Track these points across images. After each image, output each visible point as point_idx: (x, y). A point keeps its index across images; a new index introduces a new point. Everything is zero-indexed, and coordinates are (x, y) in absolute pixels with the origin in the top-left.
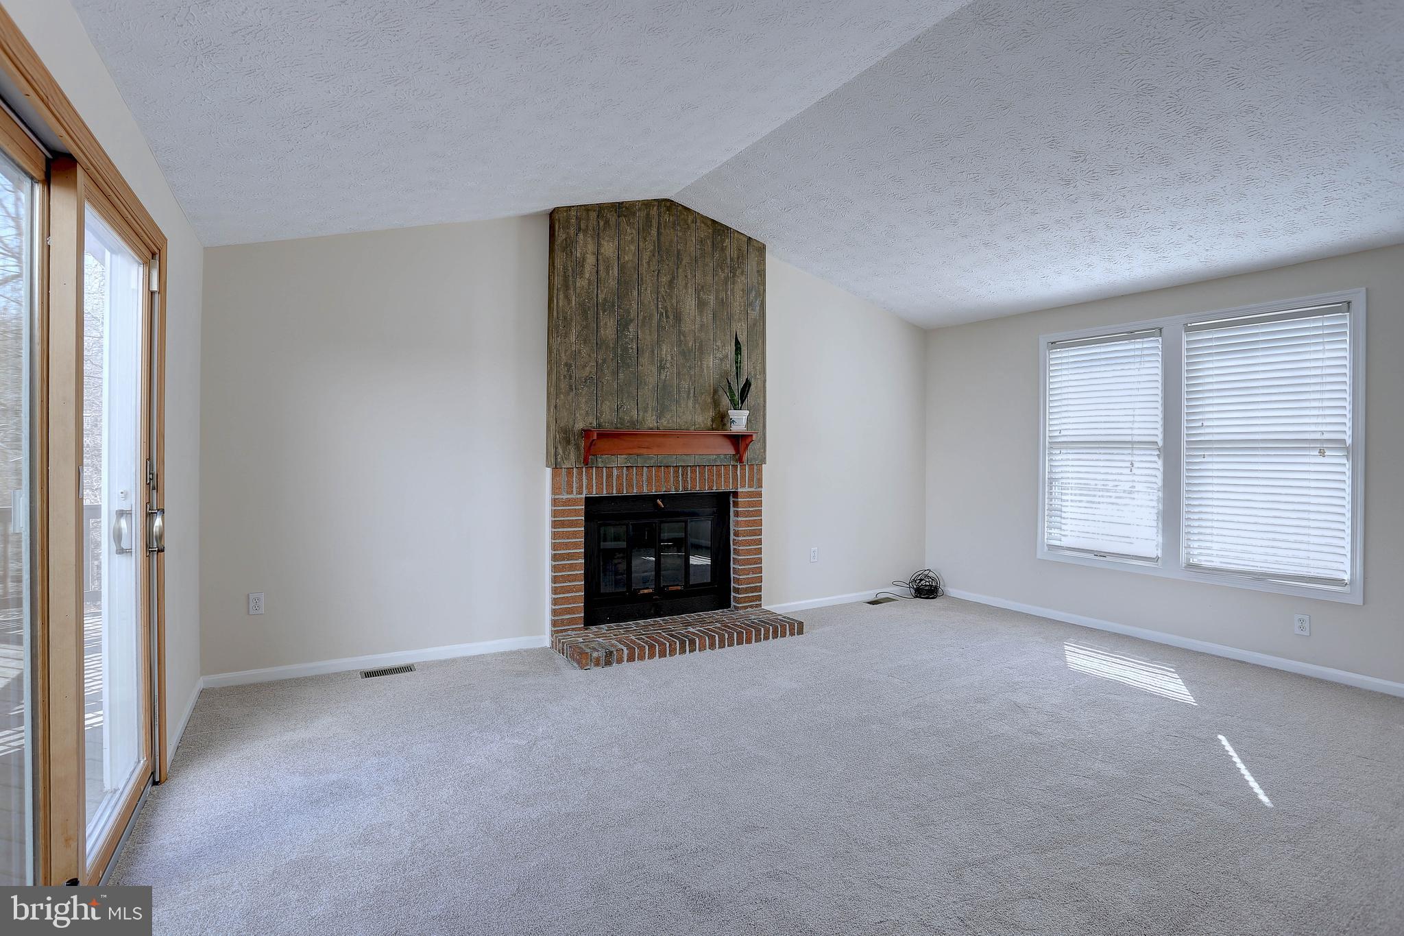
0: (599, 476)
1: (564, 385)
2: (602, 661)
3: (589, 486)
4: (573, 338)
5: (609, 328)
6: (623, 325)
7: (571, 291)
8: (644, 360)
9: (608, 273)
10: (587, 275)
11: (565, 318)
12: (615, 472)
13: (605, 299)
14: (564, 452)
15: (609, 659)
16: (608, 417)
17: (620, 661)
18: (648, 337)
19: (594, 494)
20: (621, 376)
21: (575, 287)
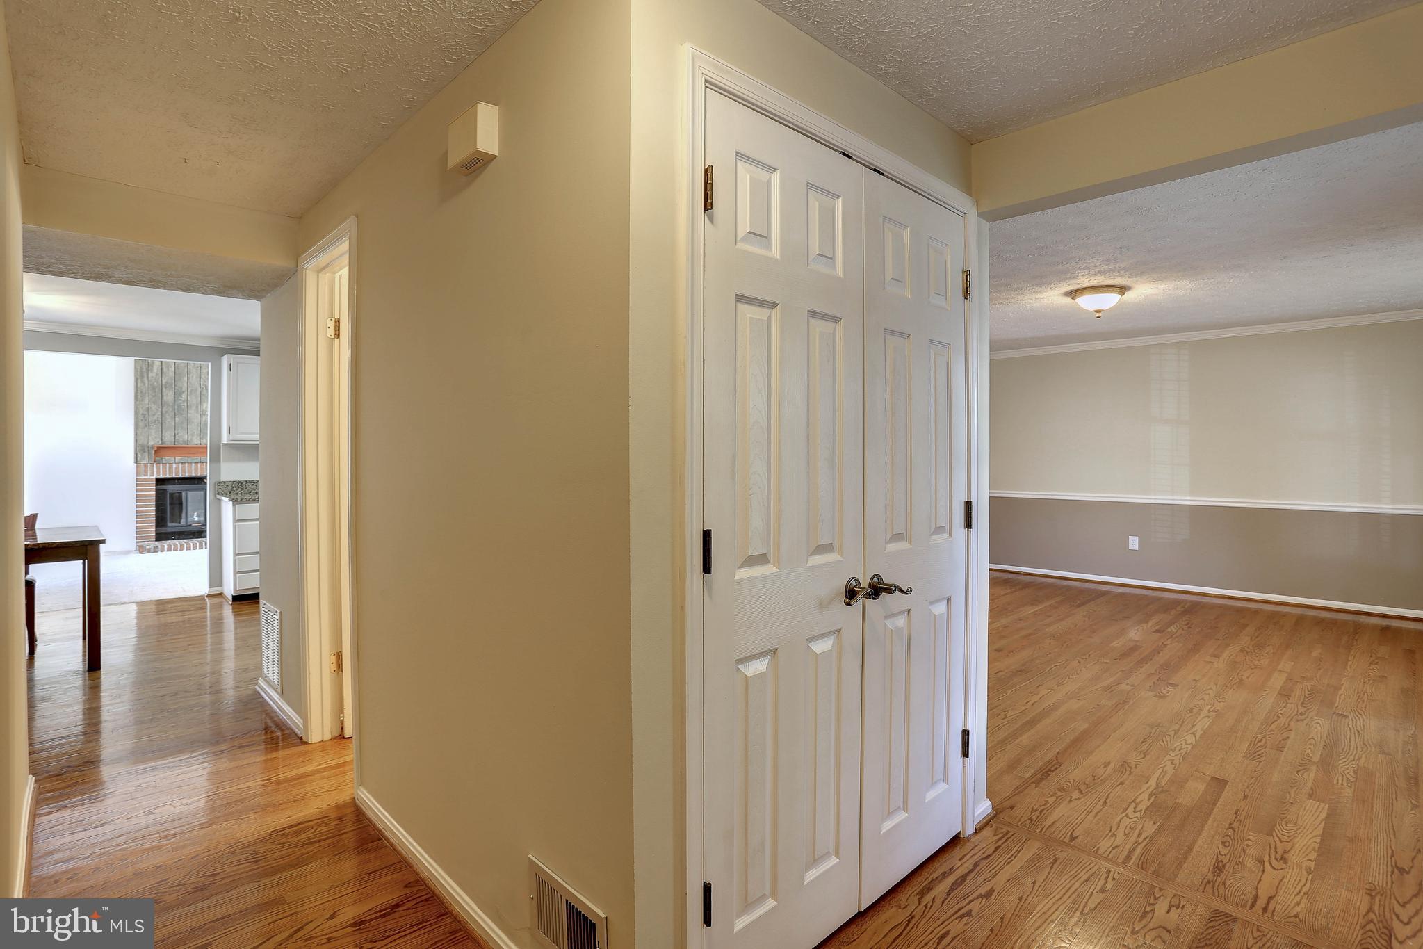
0: (164, 468)
1: (141, 424)
2: (152, 550)
3: (158, 472)
4: (147, 402)
5: (169, 396)
6: (177, 394)
7: (145, 379)
8: (192, 411)
9: (168, 369)
10: (155, 371)
11: (141, 392)
12: (174, 466)
13: (166, 382)
14: (142, 455)
15: (155, 550)
16: (169, 439)
17: (163, 551)
18: (194, 400)
19: (161, 476)
20: (177, 419)
21: (148, 377)
